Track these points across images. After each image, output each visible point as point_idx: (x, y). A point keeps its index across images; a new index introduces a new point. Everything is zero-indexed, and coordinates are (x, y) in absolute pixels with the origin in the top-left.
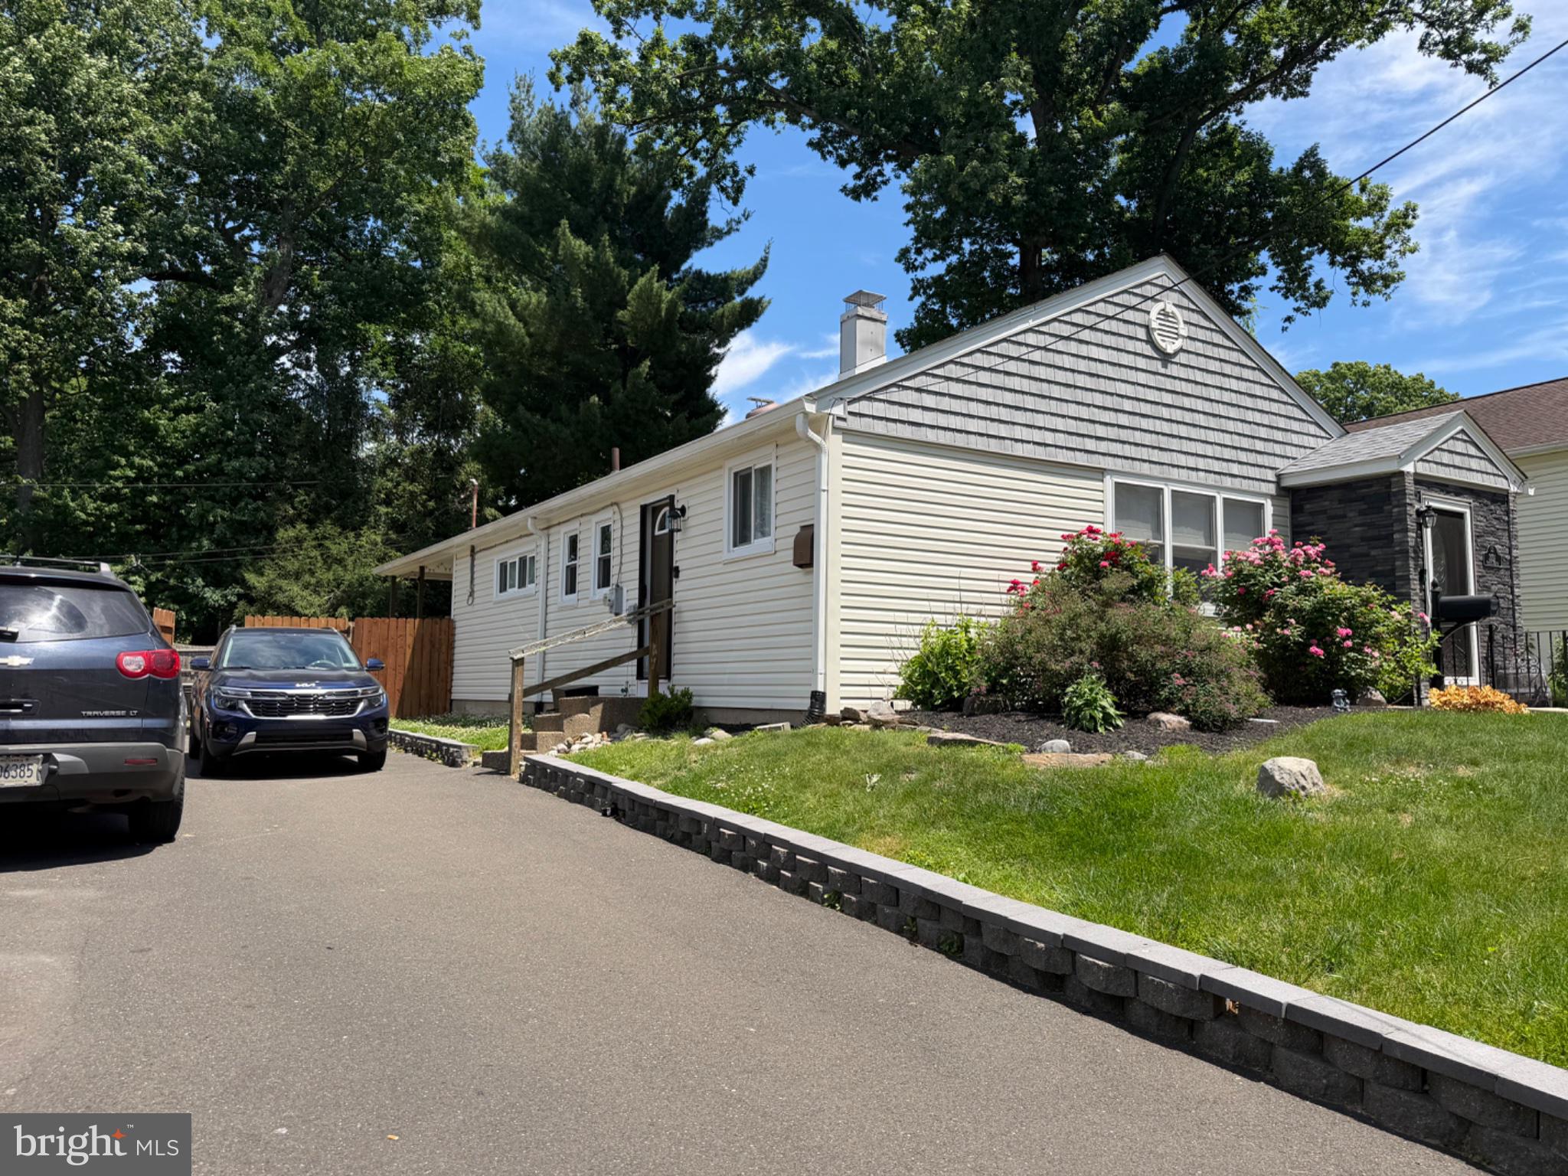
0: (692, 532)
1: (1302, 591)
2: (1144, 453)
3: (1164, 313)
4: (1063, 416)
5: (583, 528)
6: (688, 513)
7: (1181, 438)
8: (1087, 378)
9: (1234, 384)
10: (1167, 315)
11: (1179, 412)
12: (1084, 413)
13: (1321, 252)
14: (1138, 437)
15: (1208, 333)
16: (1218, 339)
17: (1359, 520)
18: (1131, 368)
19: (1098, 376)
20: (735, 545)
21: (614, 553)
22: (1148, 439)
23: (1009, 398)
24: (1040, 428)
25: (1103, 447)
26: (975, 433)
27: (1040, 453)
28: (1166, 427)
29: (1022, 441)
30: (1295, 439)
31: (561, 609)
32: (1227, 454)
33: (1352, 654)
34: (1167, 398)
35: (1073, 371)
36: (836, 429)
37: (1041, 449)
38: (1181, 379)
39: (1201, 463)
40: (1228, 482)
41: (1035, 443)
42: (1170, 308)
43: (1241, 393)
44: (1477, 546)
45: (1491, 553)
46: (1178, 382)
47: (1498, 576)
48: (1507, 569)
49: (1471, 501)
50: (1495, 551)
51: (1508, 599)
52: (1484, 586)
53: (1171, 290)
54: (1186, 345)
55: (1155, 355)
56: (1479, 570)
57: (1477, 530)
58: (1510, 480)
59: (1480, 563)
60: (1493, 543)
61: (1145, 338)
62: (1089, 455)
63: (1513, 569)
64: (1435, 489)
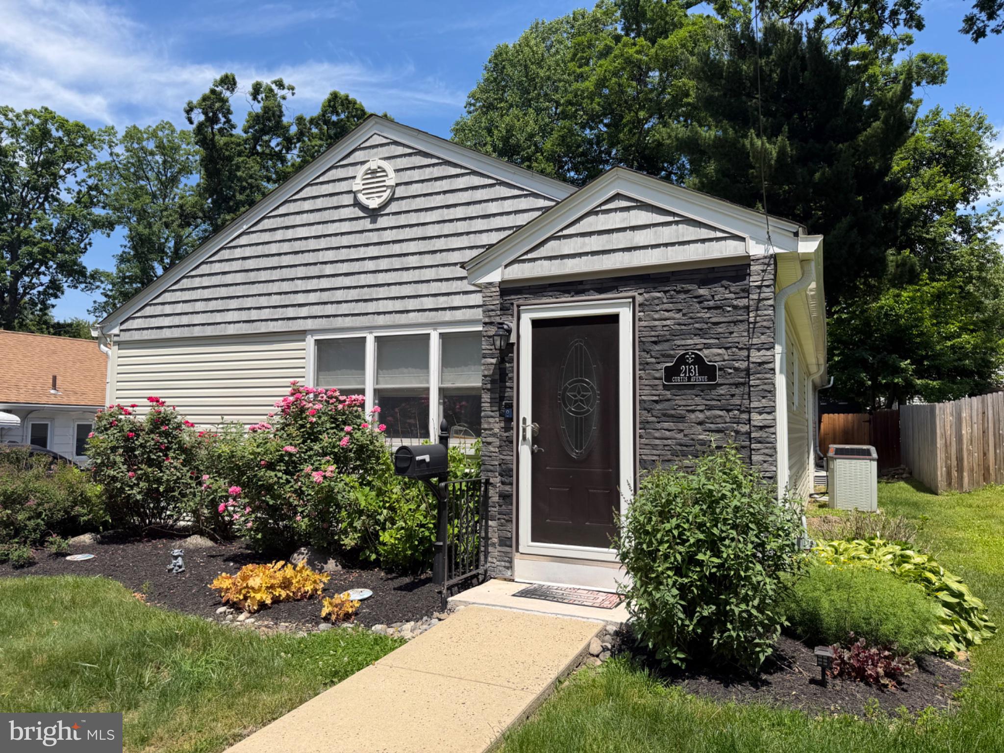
3: (372, 172)
4: (268, 294)
8: (293, 256)
9: (463, 212)
10: (374, 172)
12: (288, 287)
18: (334, 235)
19: (303, 252)
22: (351, 295)
24: (249, 309)
25: (308, 311)
27: (248, 329)
28: (371, 279)
29: (235, 322)
36: (114, 343)
37: (249, 325)
38: (393, 228)
39: (411, 304)
40: (447, 316)
43: (472, 218)
44: (652, 357)
45: (687, 364)
46: (388, 231)
47: (708, 397)
48: (737, 385)
49: (636, 294)
50: (698, 360)
51: (737, 432)
52: (665, 415)
53: (382, 145)
54: (400, 192)
55: (362, 214)
56: (654, 392)
57: (653, 333)
58: (752, 238)
59: (657, 382)
60: (698, 347)
61: (352, 202)
62: (291, 322)
63: (752, 383)
64: (550, 294)
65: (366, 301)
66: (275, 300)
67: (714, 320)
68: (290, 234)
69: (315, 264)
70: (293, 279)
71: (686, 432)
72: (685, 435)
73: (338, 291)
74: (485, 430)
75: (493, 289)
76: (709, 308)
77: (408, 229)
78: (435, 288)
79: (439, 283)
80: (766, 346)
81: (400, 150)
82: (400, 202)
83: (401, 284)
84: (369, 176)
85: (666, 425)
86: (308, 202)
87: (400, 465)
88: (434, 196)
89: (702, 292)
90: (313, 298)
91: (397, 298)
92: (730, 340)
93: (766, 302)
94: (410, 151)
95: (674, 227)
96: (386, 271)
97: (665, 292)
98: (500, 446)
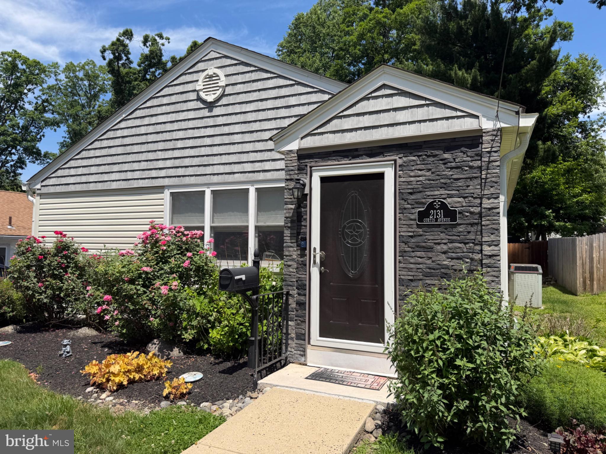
2: (191, 171)
3: (209, 77)
4: (140, 161)
8: (156, 135)
10: (211, 77)
11: (219, 138)
12: (152, 156)
15: (249, 75)
16: (257, 76)
18: (185, 120)
19: (163, 132)
22: (195, 161)
24: (126, 171)
25: (162, 173)
26: (93, 182)
27: (126, 185)
29: (116, 181)
32: (261, 156)
35: (147, 134)
36: (38, 194)
38: (223, 116)
39: (236, 168)
40: (261, 176)
42: (214, 72)
43: (278, 108)
44: (408, 204)
45: (434, 209)
46: (221, 118)
47: (450, 233)
48: (472, 225)
49: (397, 158)
50: (443, 206)
51: (472, 259)
52: (417, 246)
53: (216, 58)
54: (228, 90)
55: (202, 106)
56: (410, 230)
57: (409, 187)
58: (484, 116)
59: (412, 222)
60: (443, 196)
61: (196, 98)
62: (154, 180)
63: (483, 223)
64: (334, 158)
65: (205, 166)
66: (144, 165)
67: (455, 177)
68: (154, 120)
69: (171, 140)
70: (155, 151)
71: (433, 259)
72: (433, 262)
73: (186, 159)
74: (287, 256)
75: (293, 155)
76: (452, 168)
77: (234, 116)
78: (253, 157)
79: (255, 154)
80: (494, 196)
81: (229, 62)
82: (229, 97)
83: (229, 154)
84: (208, 80)
85: (418, 254)
86: (166, 98)
87: (222, 283)
88: (252, 93)
89: (446, 156)
90: (169, 163)
91: (227, 164)
92: (467, 191)
93: (494, 164)
94: (236, 62)
95: (425, 108)
96: (219, 145)
97: (419, 156)
98: (297, 268)
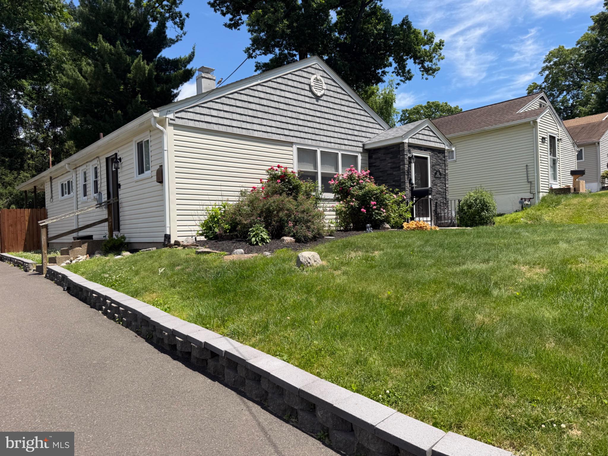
0: (124, 169)
1: (361, 188)
2: (309, 136)
3: (317, 80)
4: (275, 121)
5: (87, 168)
6: (122, 161)
7: (324, 130)
8: (284, 105)
9: (346, 109)
10: (318, 80)
11: (323, 119)
12: (284, 119)
13: (411, 58)
14: (306, 129)
15: (335, 88)
16: (339, 90)
17: (390, 161)
18: (303, 102)
19: (289, 105)
20: (139, 174)
21: (99, 178)
22: (310, 130)
23: (251, 113)
24: (265, 125)
25: (292, 133)
26: (236, 127)
27: (265, 136)
28: (318, 126)
29: (257, 131)
30: (370, 130)
31: (82, 203)
32: (343, 136)
33: (377, 211)
34: (318, 114)
35: (278, 102)
36: (170, 124)
37: (266, 134)
38: (324, 106)
39: (332, 140)
40: (343, 147)
41: (263, 131)
42: (319, 77)
43: (349, 112)
44: (432, 169)
45: (438, 172)
47: (440, 180)
48: (444, 178)
49: (430, 153)
51: (444, 189)
52: (434, 184)
53: (319, 70)
54: (327, 93)
55: (313, 96)
57: (432, 164)
58: (445, 144)
59: (433, 176)
60: (439, 168)
61: (309, 89)
62: (286, 137)
64: (416, 149)
66: (278, 124)
69: (295, 112)
72: (437, 189)
74: (406, 186)
75: (407, 144)
81: (326, 75)
85: (435, 187)
86: (290, 81)
89: (439, 155)
92: (442, 167)
93: (447, 160)
95: (436, 138)
96: (323, 124)
97: (434, 154)
98: (409, 191)
